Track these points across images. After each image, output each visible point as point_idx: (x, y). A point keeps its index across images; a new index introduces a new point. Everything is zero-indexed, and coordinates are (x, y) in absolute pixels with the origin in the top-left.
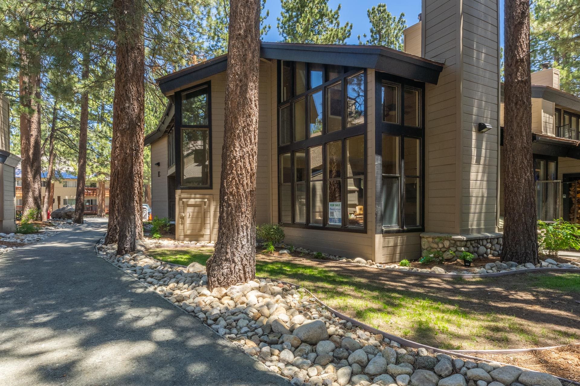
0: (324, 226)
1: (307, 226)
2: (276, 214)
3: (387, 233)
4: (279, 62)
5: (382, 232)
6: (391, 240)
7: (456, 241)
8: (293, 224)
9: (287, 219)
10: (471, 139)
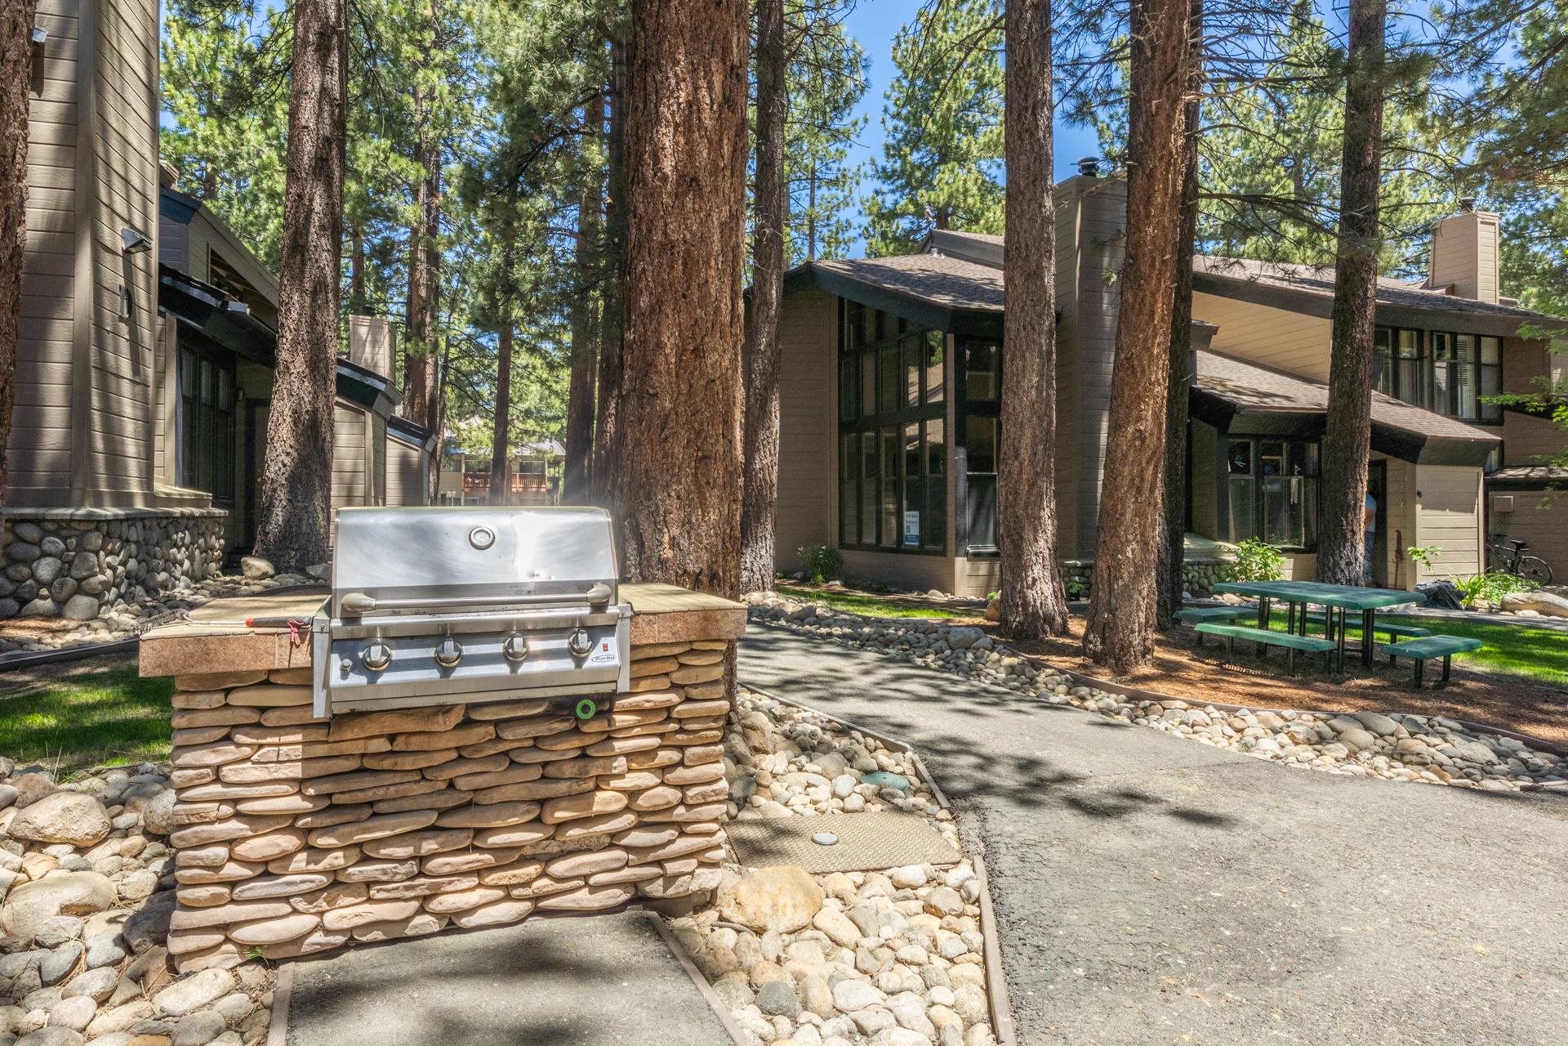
0: (899, 549)
1: (877, 548)
2: (835, 529)
3: (977, 556)
4: (841, 300)
5: (967, 554)
6: (983, 568)
7: (1069, 567)
8: (860, 546)
9: (851, 539)
10: (1099, 431)
